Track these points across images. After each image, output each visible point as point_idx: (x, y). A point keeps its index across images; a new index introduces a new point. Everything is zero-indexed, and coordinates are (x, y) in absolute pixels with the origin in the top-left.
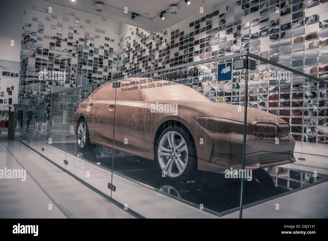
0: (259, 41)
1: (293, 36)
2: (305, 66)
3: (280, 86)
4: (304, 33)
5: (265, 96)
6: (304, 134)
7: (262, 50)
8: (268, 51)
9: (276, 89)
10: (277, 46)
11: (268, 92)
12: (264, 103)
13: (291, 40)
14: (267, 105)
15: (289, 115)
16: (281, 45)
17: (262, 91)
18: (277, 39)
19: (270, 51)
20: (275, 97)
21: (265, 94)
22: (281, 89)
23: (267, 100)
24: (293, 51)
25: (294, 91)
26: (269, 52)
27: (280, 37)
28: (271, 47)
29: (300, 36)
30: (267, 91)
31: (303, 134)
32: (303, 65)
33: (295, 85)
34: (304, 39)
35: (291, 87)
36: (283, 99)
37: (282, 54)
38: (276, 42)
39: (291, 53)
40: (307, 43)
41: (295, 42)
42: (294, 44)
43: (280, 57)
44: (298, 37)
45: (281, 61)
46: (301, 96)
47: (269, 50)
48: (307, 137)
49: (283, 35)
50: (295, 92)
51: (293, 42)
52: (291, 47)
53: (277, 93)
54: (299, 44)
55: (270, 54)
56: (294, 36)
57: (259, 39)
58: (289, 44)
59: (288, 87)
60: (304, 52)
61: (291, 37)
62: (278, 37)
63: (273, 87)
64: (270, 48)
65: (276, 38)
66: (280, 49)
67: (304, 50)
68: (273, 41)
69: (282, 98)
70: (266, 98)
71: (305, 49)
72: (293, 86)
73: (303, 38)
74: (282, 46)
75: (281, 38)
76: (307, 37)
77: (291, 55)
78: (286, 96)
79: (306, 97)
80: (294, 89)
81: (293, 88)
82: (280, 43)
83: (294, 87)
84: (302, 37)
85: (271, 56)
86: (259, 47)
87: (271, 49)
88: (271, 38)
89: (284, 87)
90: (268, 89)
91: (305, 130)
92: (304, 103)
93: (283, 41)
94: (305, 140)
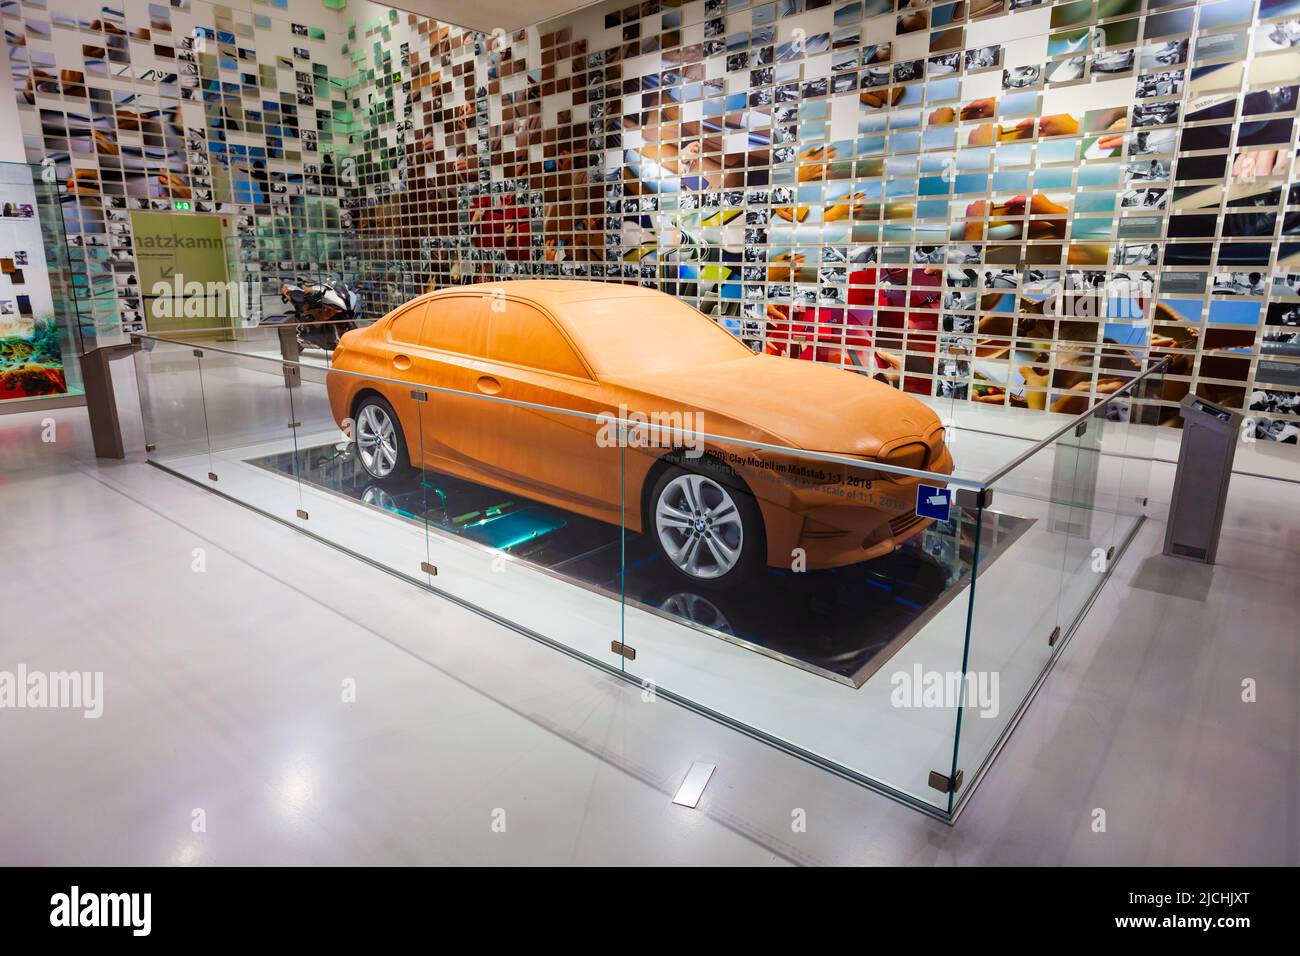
0: (829, 107)
1: (926, 104)
2: (955, 196)
3: (880, 247)
4: (958, 99)
5: (841, 271)
6: (939, 377)
7: (836, 136)
8: (852, 141)
9: (871, 255)
10: (882, 129)
11: (848, 259)
12: (836, 289)
13: (922, 113)
14: (844, 295)
15: (902, 326)
16: (892, 128)
17: (831, 256)
18: (880, 107)
19: (859, 140)
20: (868, 276)
21: (839, 265)
22: (884, 255)
23: (844, 281)
24: (923, 147)
25: (918, 262)
26: (856, 142)
27: (890, 101)
28: (863, 129)
29: (947, 106)
30: (845, 256)
31: (935, 378)
32: (947, 193)
33: (923, 247)
34: (959, 116)
35: (912, 251)
36: (888, 283)
37: (893, 154)
38: (878, 117)
39: (918, 153)
40: (965, 129)
41: (931, 121)
42: (927, 127)
43: (886, 161)
44: (941, 107)
45: (890, 173)
46: (935, 277)
47: (857, 137)
48: (945, 386)
49: (899, 97)
50: (920, 266)
51: (925, 122)
52: (921, 134)
53: (871, 265)
54: (942, 131)
55: (859, 152)
56: (929, 103)
57: (828, 101)
58: (914, 125)
59: (904, 250)
60: (955, 154)
61: (920, 105)
62: (884, 101)
63: (860, 249)
64: (859, 133)
65: (877, 100)
66: (887, 138)
67: (953, 149)
68: (868, 113)
69: (884, 280)
70: (841, 277)
71: (959, 146)
72: (918, 249)
73: (954, 114)
74: (895, 132)
75: (893, 105)
76: (965, 110)
77: (919, 158)
78: (897, 277)
79: (951, 282)
80: (918, 258)
81: (917, 254)
82: (888, 118)
83: (920, 253)
84: (952, 111)
85: (861, 158)
86: (827, 123)
87: (862, 136)
88: (865, 101)
89: (892, 251)
90: (848, 253)
91: (942, 367)
92: (943, 297)
93: (897, 115)
94: (940, 393)
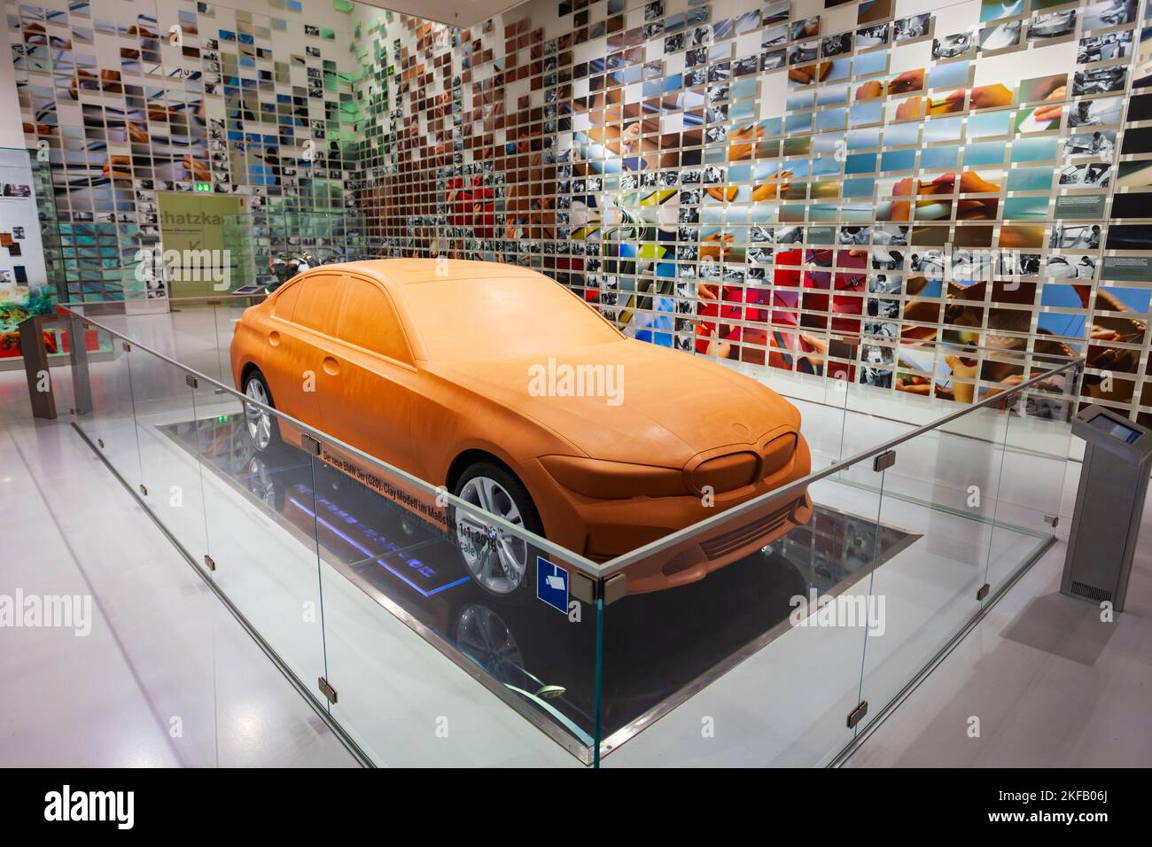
0: (758, 86)
1: (854, 78)
2: (882, 174)
3: (806, 227)
4: (886, 72)
5: (767, 251)
6: (863, 364)
7: (765, 115)
8: (781, 118)
9: (797, 235)
10: (809, 105)
11: (775, 240)
12: (763, 270)
13: (849, 88)
14: (770, 276)
15: (826, 309)
16: (820, 104)
17: (759, 235)
18: (808, 83)
19: (787, 118)
20: (793, 257)
21: (767, 245)
22: (810, 235)
23: (771, 262)
24: (850, 124)
25: (845, 243)
26: (784, 120)
27: (818, 76)
28: (791, 106)
29: (875, 79)
30: (772, 236)
31: (859, 364)
32: (874, 171)
33: (848, 228)
34: (886, 90)
35: (838, 231)
36: (813, 264)
37: (821, 131)
38: (806, 94)
39: (845, 129)
40: (892, 104)
41: (859, 97)
42: (855, 102)
43: (812, 139)
44: (868, 81)
45: (816, 152)
46: (861, 258)
47: (785, 115)
48: (869, 373)
49: (827, 72)
50: (846, 247)
51: (853, 98)
52: (848, 110)
53: (797, 245)
54: (868, 106)
55: (787, 130)
56: (857, 77)
57: (758, 79)
58: (842, 101)
59: (829, 230)
60: (882, 130)
61: (848, 79)
62: (812, 77)
63: (787, 229)
64: (788, 110)
65: (806, 78)
66: (814, 115)
67: (881, 125)
68: (797, 89)
69: (810, 261)
70: (768, 257)
71: (887, 121)
72: (843, 229)
73: (882, 88)
74: (823, 108)
75: (821, 80)
76: (894, 83)
77: (846, 135)
78: (822, 258)
79: (877, 265)
80: (844, 239)
81: (842, 234)
82: (816, 94)
83: (845, 234)
84: (880, 84)
85: (789, 136)
86: (757, 101)
87: (790, 113)
88: (793, 78)
89: (818, 231)
90: (775, 233)
91: (865, 353)
92: (868, 280)
93: (825, 90)
94: (863, 380)
